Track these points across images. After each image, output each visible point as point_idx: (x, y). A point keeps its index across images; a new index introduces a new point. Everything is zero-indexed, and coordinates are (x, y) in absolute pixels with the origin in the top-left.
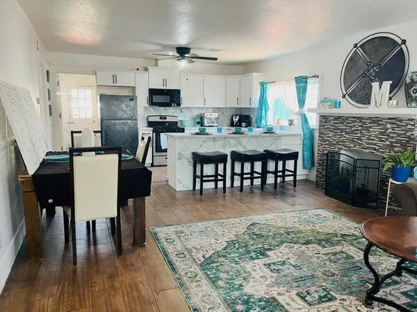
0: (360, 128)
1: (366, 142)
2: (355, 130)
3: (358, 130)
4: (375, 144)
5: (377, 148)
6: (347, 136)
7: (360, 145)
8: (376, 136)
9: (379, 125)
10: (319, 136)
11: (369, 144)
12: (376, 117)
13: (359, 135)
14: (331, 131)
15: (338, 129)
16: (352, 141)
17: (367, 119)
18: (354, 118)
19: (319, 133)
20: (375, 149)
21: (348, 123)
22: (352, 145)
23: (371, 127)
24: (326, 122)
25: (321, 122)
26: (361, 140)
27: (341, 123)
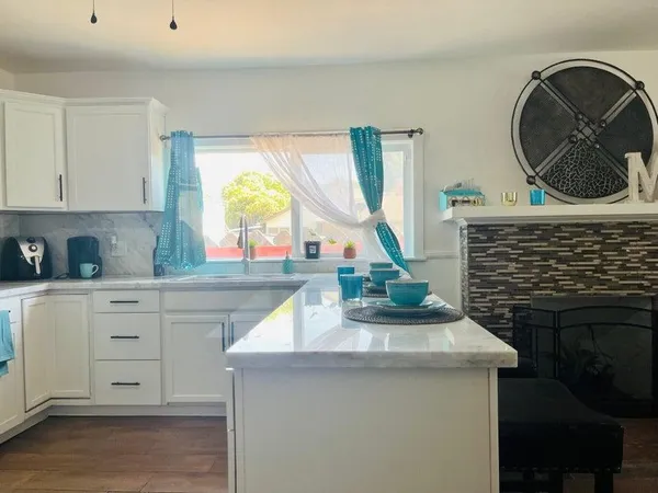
0: (597, 247)
1: (617, 276)
2: (585, 252)
3: (593, 252)
4: (642, 277)
5: (646, 283)
6: (563, 267)
7: (602, 282)
8: (642, 260)
9: (643, 238)
10: (472, 276)
11: (625, 278)
12: (635, 223)
13: (596, 262)
14: (511, 260)
15: (536, 253)
16: (580, 276)
17: (613, 227)
18: (578, 225)
19: (470, 267)
20: (641, 287)
21: (565, 238)
22: (580, 286)
23: (626, 244)
24: (490, 240)
25: (472, 240)
26: (605, 272)
27: (541, 239)
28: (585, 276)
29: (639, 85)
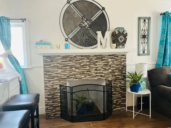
0: (88, 63)
1: (94, 73)
2: (84, 65)
3: (87, 65)
4: (102, 73)
5: (103, 75)
6: (77, 70)
7: (89, 75)
8: (102, 68)
9: (102, 60)
10: (45, 74)
11: (97, 73)
12: (100, 55)
13: (88, 68)
14: (59, 68)
15: (67, 66)
16: (83, 73)
17: (93, 57)
18: (82, 56)
19: (44, 71)
20: (102, 76)
21: (77, 60)
22: (83, 76)
23: (97, 62)
24: (52, 61)
25: (45, 61)
26: (90, 71)
27: (70, 61)
28: (84, 73)
29: (103, 9)
